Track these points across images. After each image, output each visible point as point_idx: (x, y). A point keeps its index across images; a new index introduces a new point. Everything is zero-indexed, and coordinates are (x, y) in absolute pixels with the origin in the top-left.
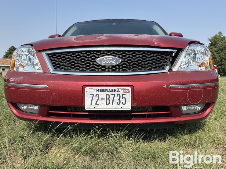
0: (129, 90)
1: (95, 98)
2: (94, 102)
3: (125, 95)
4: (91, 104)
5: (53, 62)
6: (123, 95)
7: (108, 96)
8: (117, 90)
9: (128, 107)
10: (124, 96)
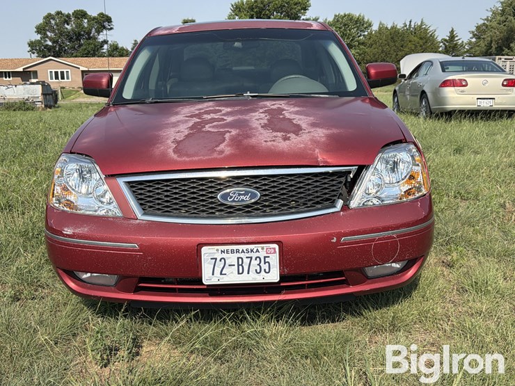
0: (274, 249)
1: (220, 265)
2: (218, 270)
3: (269, 257)
4: (213, 274)
5: (140, 197)
6: (265, 257)
7: (240, 260)
8: (255, 251)
9: (274, 276)
10: (267, 260)
